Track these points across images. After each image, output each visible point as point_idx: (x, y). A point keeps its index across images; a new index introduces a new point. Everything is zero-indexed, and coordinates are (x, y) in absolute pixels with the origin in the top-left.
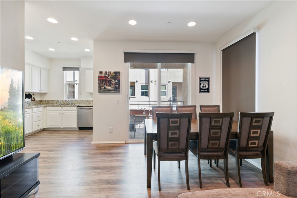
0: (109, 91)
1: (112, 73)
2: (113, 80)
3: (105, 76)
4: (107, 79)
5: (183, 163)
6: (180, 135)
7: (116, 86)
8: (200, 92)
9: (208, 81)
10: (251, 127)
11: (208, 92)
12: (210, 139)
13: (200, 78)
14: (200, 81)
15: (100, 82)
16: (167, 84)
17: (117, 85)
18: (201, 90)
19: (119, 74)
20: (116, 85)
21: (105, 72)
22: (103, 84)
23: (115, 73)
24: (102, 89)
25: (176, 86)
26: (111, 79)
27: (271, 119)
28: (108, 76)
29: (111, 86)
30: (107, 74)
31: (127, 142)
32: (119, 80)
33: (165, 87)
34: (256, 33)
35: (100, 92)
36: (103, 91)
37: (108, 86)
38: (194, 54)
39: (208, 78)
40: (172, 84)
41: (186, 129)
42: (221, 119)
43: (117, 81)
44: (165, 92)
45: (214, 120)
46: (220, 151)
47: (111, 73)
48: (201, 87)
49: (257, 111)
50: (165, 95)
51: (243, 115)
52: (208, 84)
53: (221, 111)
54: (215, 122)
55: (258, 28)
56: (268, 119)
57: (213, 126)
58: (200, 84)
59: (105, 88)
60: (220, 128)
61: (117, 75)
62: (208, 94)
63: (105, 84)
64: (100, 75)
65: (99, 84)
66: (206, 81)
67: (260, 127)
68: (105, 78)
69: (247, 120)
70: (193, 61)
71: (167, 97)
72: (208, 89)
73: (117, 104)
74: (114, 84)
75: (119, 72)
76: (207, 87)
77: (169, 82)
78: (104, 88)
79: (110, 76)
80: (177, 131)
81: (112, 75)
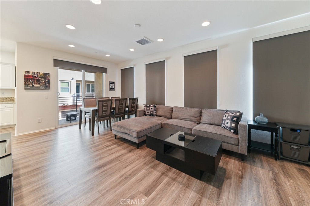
0: (38, 88)
1: (41, 74)
2: (42, 80)
3: (32, 76)
4: (36, 78)
5: (109, 120)
6: (107, 108)
7: (46, 85)
8: (110, 90)
9: (114, 84)
10: (132, 103)
11: (114, 90)
12: (119, 109)
13: (110, 82)
14: (110, 84)
15: (26, 80)
16: (70, 81)
17: (47, 83)
18: (110, 89)
19: (49, 75)
20: (45, 83)
21: (33, 72)
22: (30, 82)
23: (44, 73)
24: (29, 86)
25: (80, 83)
26: (39, 79)
27: (138, 99)
28: (36, 76)
29: (39, 84)
30: (36, 74)
31: (56, 128)
32: (49, 80)
33: (67, 84)
34: (134, 68)
35: (25, 89)
36: (31, 88)
37: (37, 84)
38: (106, 68)
39: (114, 82)
40: (76, 81)
41: (110, 106)
42: (123, 101)
43: (46, 81)
44: (68, 88)
45: (120, 101)
46: (122, 114)
47: (39, 74)
48: (111, 87)
49: (134, 97)
50: (68, 92)
51: (130, 99)
52: (114, 86)
53: (121, 98)
54: (121, 102)
55: (134, 65)
56: (137, 100)
57: (120, 104)
58: (110, 86)
59: (33, 86)
60: (122, 104)
61: (46, 76)
62: (114, 91)
63: (33, 82)
64: (26, 74)
65: (25, 82)
66: (113, 84)
67: (134, 103)
68: (33, 77)
69: (131, 101)
70: (106, 72)
71: (70, 93)
72: (114, 88)
73: (46, 99)
74: (44, 83)
75: (49, 74)
76: (113, 87)
77: (73, 79)
78: (31, 85)
79: (38, 76)
80: (107, 107)
81: (41, 76)
